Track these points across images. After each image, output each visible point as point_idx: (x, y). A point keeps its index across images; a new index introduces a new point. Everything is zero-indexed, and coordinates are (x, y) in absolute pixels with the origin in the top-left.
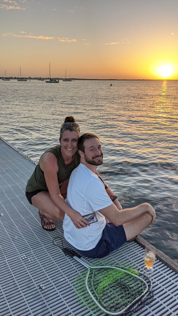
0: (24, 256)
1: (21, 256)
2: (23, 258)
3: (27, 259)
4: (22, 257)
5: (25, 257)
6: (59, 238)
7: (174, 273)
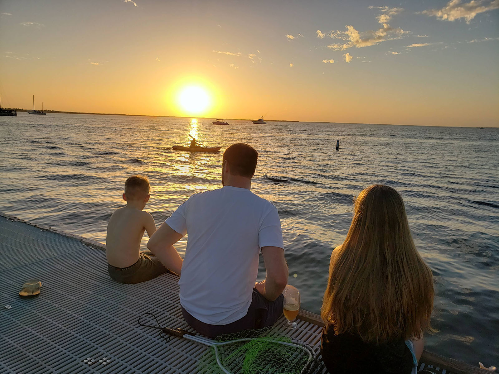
0: (89, 359)
1: (82, 361)
2: (90, 363)
3: (98, 363)
4: (86, 361)
5: (93, 361)
6: (150, 314)
7: (316, 327)
